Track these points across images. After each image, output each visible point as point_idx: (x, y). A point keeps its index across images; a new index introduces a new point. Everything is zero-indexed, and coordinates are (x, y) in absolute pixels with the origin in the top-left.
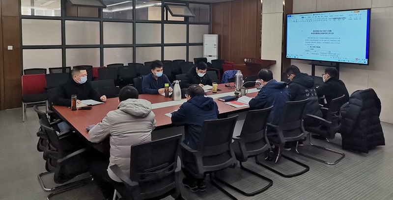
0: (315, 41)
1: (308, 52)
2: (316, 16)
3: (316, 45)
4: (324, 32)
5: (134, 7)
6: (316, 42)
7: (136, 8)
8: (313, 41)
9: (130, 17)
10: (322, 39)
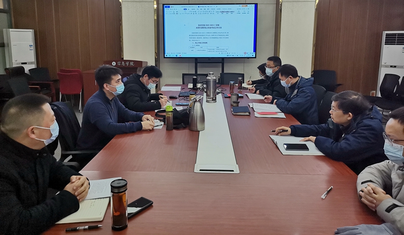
0: (201, 37)
1: (192, 49)
2: (201, 8)
3: (202, 40)
4: (211, 27)
6: (203, 37)
8: (199, 37)
10: (209, 34)
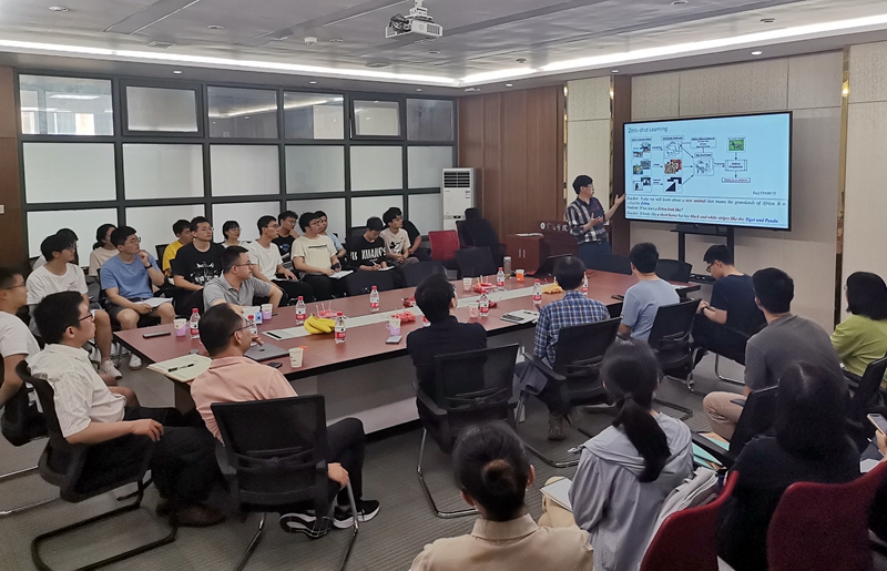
5: (280, 105)
7: (285, 107)
9: (270, 132)
